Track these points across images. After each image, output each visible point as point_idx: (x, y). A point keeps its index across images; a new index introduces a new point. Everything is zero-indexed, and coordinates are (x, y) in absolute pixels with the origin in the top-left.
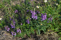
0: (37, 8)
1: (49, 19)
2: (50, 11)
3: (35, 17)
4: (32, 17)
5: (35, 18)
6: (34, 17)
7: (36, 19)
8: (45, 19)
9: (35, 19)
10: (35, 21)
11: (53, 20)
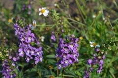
0: (42, 15)
1: (90, 61)
2: (96, 36)
3: (33, 53)
4: (20, 50)
5: (33, 56)
6: (28, 54)
7: (37, 62)
8: (73, 60)
9: (33, 60)
10: (34, 70)
11: (108, 69)
